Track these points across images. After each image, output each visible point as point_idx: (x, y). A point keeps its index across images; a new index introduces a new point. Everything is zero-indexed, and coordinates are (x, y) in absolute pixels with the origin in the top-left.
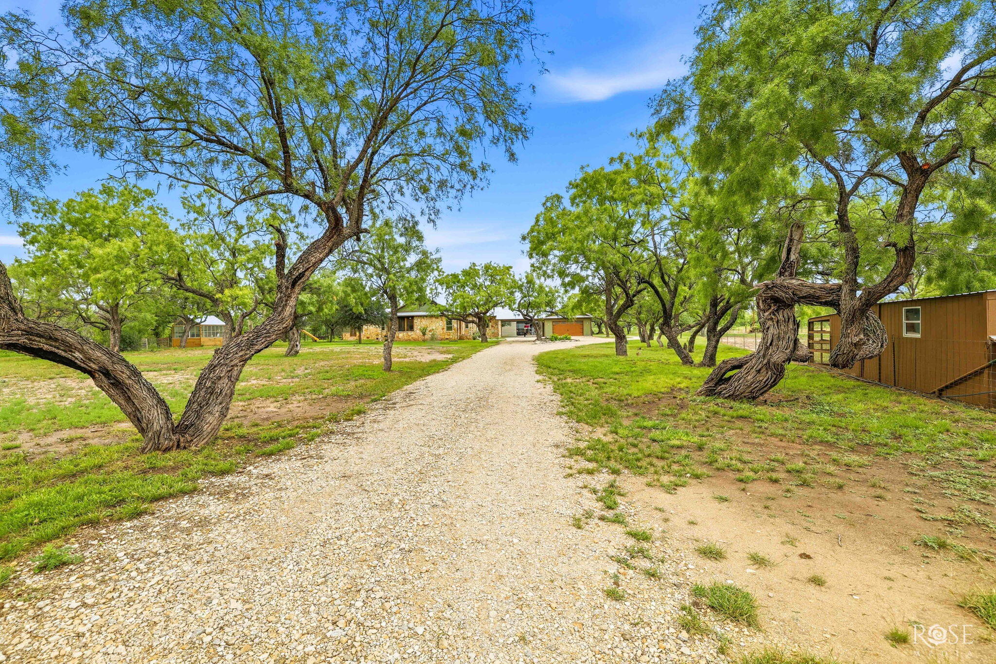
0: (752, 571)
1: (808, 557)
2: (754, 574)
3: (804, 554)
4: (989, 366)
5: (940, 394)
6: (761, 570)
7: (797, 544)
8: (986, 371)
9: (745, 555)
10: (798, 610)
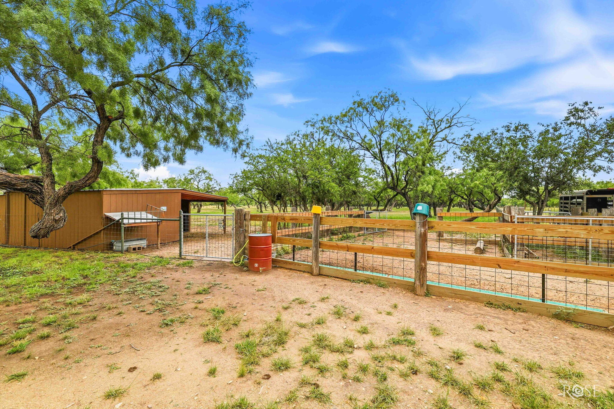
0: (120, 404)
1: (135, 368)
2: (123, 405)
3: (131, 368)
4: (103, 229)
5: (73, 248)
6: (124, 399)
7: (119, 366)
8: (102, 232)
9: (100, 400)
10: (170, 400)
